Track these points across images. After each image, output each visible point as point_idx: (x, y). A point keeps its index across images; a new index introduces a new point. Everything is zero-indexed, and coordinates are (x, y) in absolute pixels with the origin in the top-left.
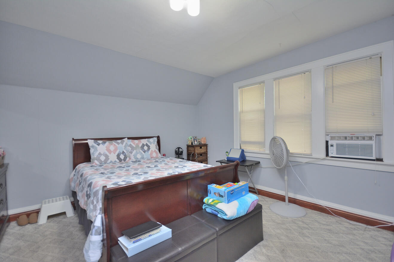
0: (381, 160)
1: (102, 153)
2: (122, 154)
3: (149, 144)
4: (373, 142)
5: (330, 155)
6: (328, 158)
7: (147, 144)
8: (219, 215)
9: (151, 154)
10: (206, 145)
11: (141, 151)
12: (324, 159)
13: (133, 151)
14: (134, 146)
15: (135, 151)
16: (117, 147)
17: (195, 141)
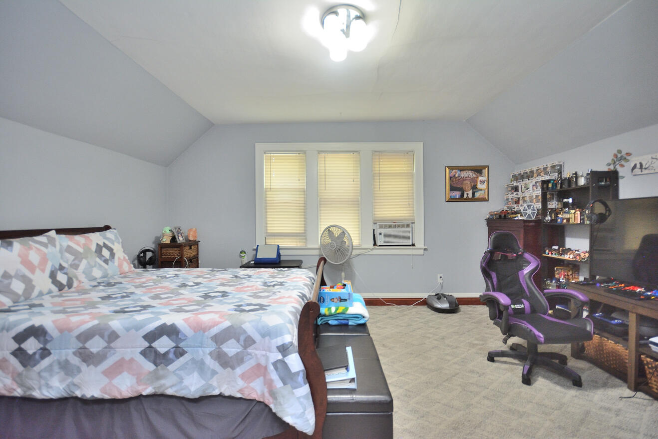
0: (413, 245)
1: (12, 273)
2: (59, 272)
3: (110, 244)
4: (409, 230)
5: (378, 243)
6: (377, 247)
7: (104, 243)
8: (350, 323)
9: (120, 266)
10: (196, 243)
11: (98, 260)
12: (373, 249)
13: (80, 261)
14: (81, 250)
15: (84, 262)
16: (45, 254)
17: (180, 235)
